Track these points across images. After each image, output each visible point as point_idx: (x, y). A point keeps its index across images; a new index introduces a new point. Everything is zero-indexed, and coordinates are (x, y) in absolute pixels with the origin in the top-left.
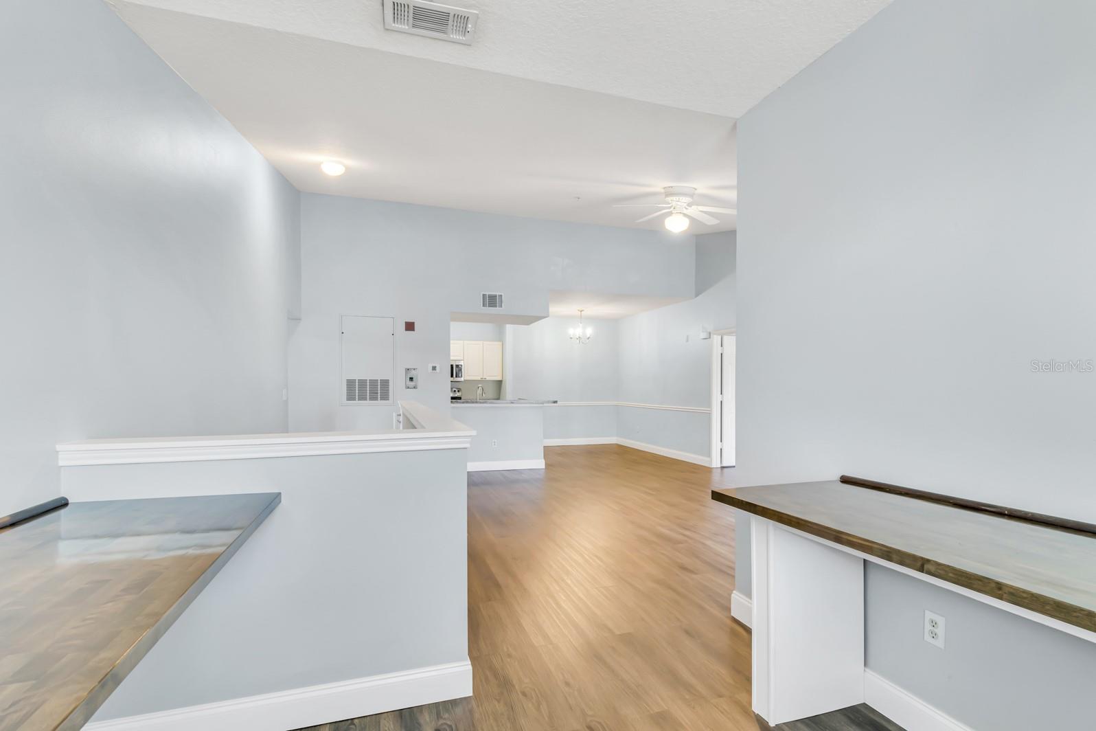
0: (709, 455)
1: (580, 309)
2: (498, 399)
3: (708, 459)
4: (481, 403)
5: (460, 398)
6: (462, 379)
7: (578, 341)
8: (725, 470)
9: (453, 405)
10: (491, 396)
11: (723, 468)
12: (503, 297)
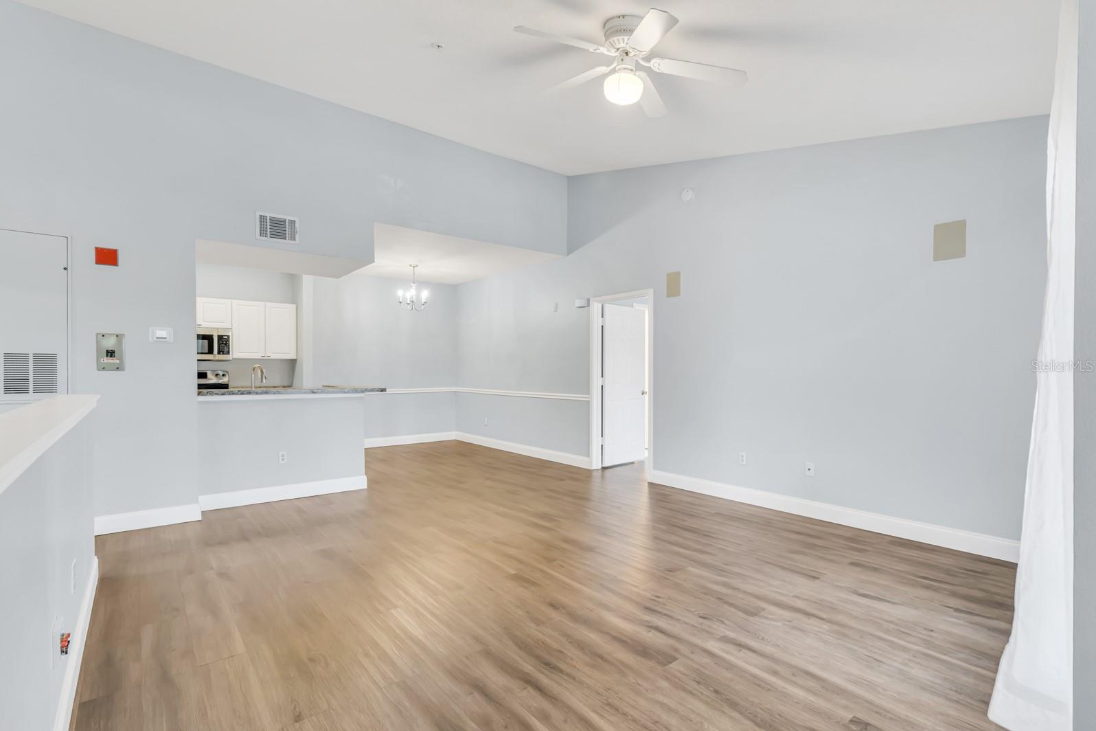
0: (588, 454)
1: (414, 263)
2: (290, 386)
3: (586, 459)
4: (257, 393)
5: (225, 386)
6: (229, 357)
7: (409, 307)
8: (607, 471)
9: (202, 398)
10: (277, 382)
11: (604, 468)
12: (297, 225)
